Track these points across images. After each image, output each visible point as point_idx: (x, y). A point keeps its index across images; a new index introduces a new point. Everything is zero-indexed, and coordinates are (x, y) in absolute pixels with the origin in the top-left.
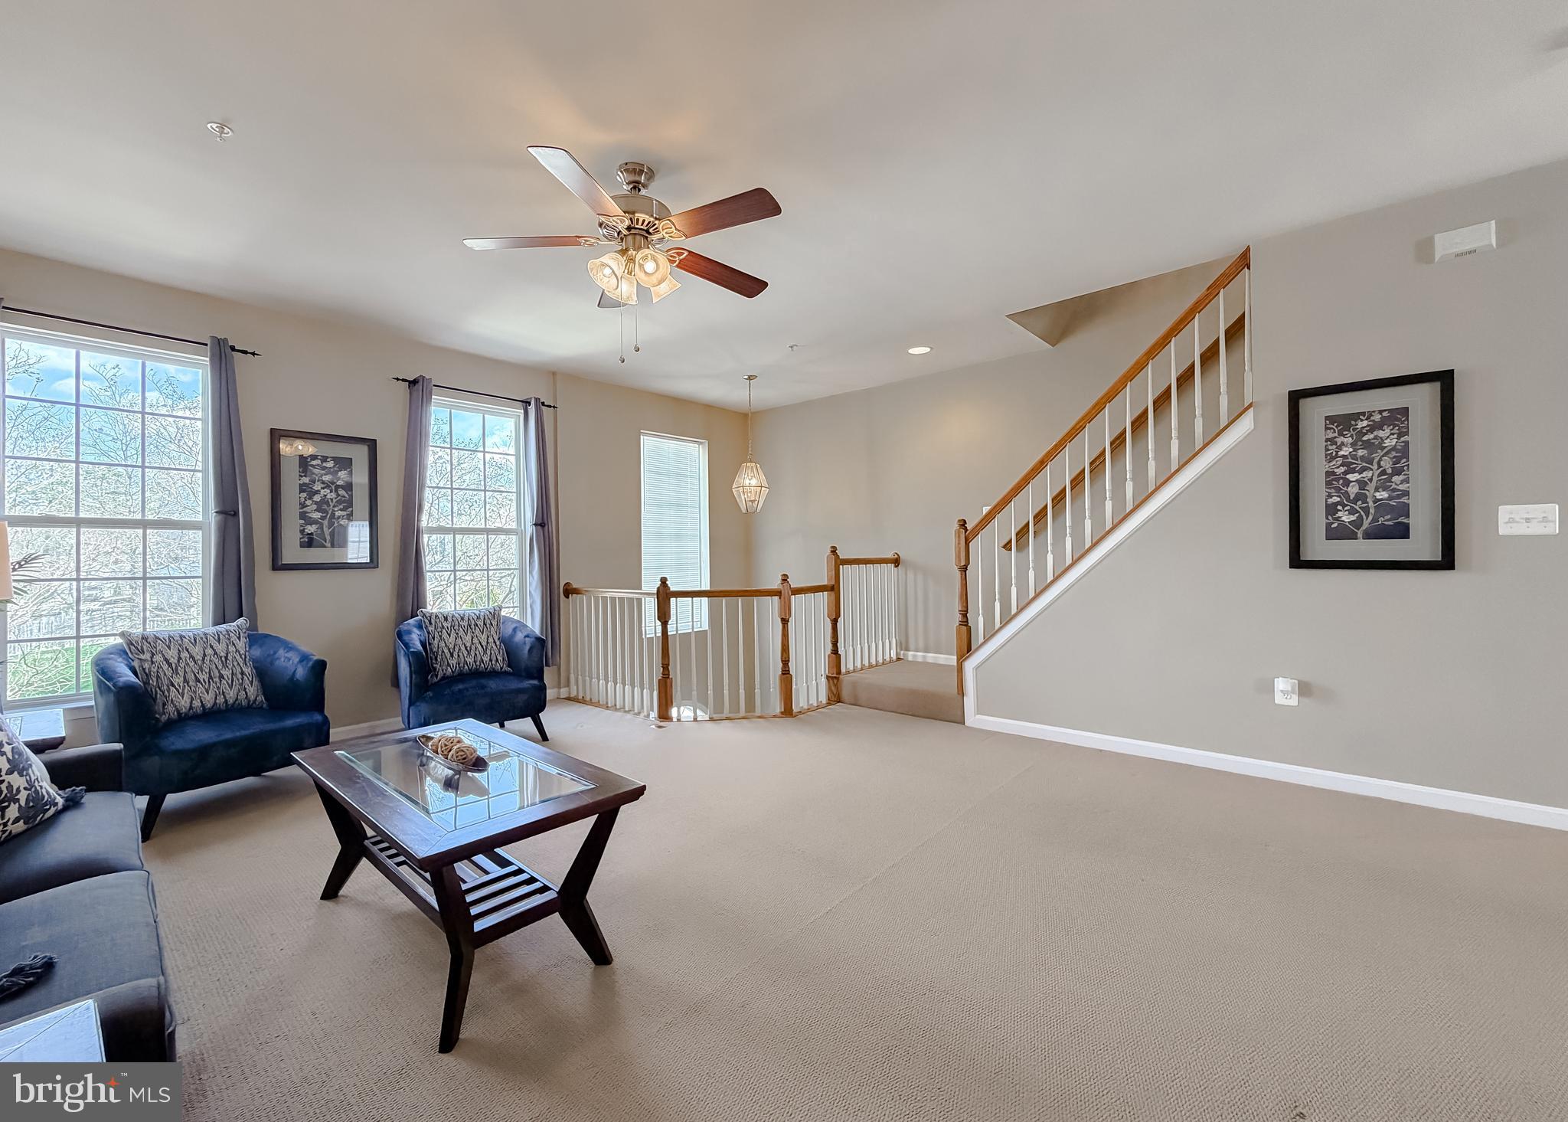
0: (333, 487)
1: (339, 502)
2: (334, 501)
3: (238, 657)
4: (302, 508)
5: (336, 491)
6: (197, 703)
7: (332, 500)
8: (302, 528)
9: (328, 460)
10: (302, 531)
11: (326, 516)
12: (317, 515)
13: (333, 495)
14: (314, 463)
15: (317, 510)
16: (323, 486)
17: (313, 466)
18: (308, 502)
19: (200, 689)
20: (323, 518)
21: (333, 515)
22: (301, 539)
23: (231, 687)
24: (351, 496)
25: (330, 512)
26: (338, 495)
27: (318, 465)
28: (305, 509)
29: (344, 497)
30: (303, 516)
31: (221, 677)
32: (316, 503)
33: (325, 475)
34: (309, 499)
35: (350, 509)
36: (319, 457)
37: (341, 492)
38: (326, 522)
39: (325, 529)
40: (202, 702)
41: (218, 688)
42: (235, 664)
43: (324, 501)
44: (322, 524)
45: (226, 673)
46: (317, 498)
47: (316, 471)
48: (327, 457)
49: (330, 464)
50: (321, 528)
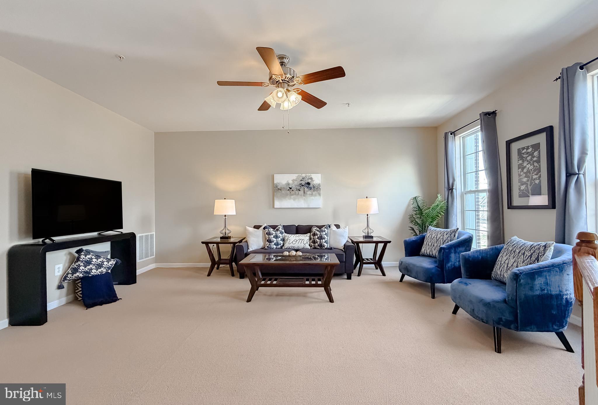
0: (532, 162)
1: (535, 171)
2: (533, 170)
3: (442, 241)
4: (519, 177)
5: (533, 164)
6: (431, 253)
7: (531, 169)
8: (519, 187)
9: (529, 148)
10: (520, 189)
11: (529, 179)
12: (525, 180)
13: (532, 167)
14: (523, 152)
15: (525, 177)
16: (528, 163)
17: (523, 154)
18: (522, 173)
19: (427, 248)
20: (528, 181)
21: (532, 178)
22: (519, 193)
23: (435, 250)
24: (540, 166)
25: (531, 177)
26: (534, 166)
27: (525, 152)
28: (521, 177)
29: (537, 167)
30: (520, 181)
31: (434, 246)
32: (525, 173)
33: (528, 156)
34: (522, 172)
35: (539, 174)
36: (525, 148)
37: (536, 164)
38: (529, 183)
39: (529, 186)
40: (432, 253)
41: (431, 249)
42: (440, 242)
43: (529, 171)
44: (527, 184)
45: (435, 245)
46: (525, 170)
47: (525, 156)
48: (529, 146)
49: (530, 150)
50: (527, 186)
